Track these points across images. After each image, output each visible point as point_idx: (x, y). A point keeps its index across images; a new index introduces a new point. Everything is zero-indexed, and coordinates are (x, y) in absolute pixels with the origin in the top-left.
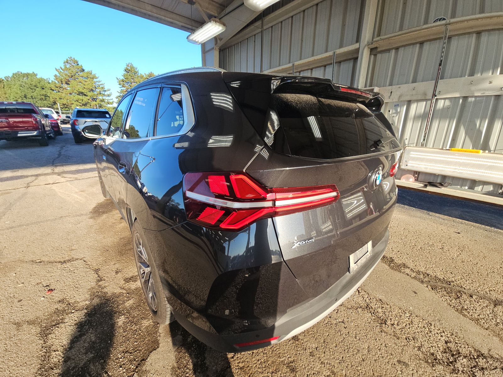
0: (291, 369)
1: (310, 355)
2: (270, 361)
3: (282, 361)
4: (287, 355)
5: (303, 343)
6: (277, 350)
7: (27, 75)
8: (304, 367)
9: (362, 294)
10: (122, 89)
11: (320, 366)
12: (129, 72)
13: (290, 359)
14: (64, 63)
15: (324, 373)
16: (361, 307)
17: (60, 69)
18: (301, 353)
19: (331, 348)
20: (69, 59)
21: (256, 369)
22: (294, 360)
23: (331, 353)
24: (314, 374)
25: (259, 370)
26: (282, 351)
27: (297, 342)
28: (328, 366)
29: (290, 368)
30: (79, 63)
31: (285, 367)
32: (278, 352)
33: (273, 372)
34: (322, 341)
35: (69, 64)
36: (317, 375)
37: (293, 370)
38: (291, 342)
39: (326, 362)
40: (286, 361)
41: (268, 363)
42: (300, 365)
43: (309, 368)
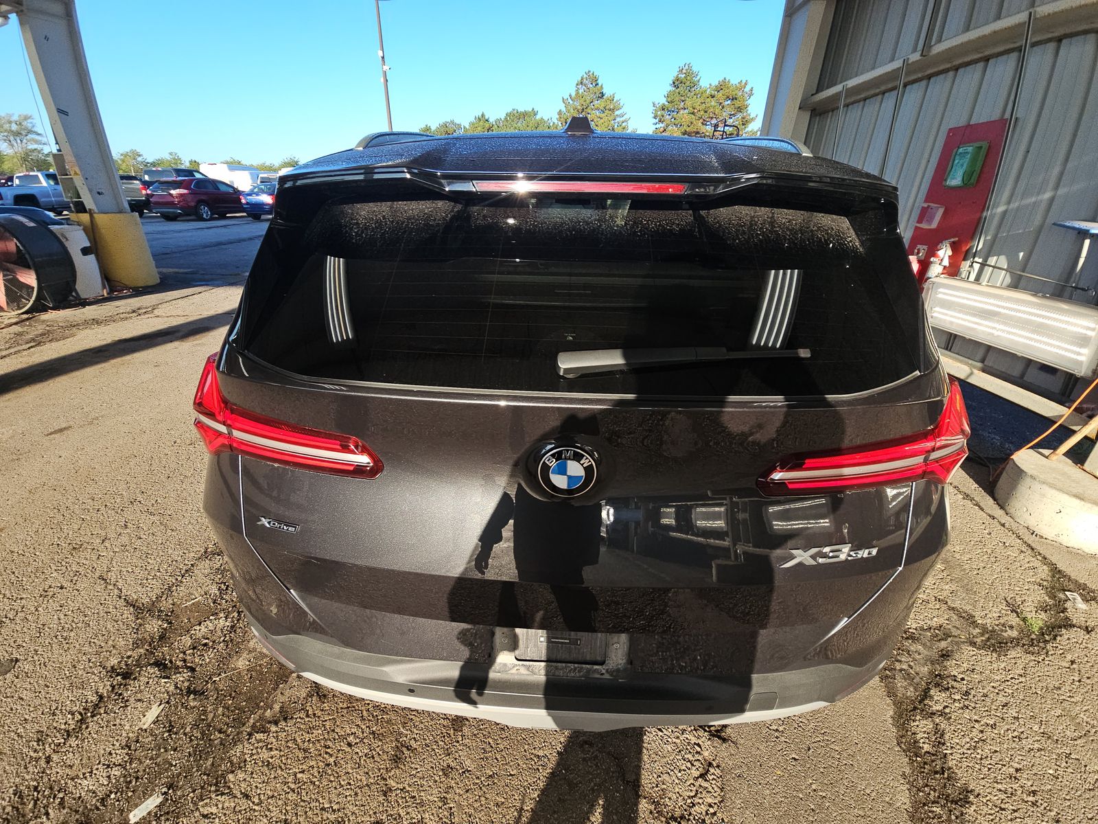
0: (396, 756)
1: (443, 770)
2: (388, 717)
3: (401, 734)
4: (417, 732)
5: (458, 742)
6: (414, 713)
7: (524, 115)
8: (414, 772)
9: (705, 784)
10: (658, 126)
11: (436, 799)
12: (680, 85)
13: (413, 742)
14: (577, 85)
15: (427, 815)
16: (657, 804)
17: (569, 98)
18: (437, 751)
19: (487, 799)
20: (585, 76)
21: (363, 708)
22: (416, 749)
23: (476, 805)
24: (414, 797)
25: (365, 713)
26: (418, 719)
27: (452, 732)
28: (445, 813)
29: (398, 753)
30: (600, 82)
31: (394, 744)
32: (412, 717)
33: (373, 733)
34: (487, 772)
35: (584, 87)
36: (415, 805)
37: (397, 760)
38: (445, 723)
39: (452, 805)
40: (405, 739)
41: (384, 717)
42: (413, 766)
43: (419, 783)
